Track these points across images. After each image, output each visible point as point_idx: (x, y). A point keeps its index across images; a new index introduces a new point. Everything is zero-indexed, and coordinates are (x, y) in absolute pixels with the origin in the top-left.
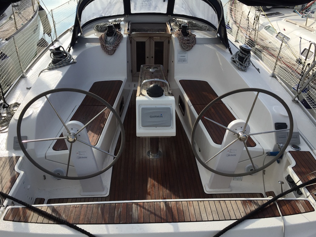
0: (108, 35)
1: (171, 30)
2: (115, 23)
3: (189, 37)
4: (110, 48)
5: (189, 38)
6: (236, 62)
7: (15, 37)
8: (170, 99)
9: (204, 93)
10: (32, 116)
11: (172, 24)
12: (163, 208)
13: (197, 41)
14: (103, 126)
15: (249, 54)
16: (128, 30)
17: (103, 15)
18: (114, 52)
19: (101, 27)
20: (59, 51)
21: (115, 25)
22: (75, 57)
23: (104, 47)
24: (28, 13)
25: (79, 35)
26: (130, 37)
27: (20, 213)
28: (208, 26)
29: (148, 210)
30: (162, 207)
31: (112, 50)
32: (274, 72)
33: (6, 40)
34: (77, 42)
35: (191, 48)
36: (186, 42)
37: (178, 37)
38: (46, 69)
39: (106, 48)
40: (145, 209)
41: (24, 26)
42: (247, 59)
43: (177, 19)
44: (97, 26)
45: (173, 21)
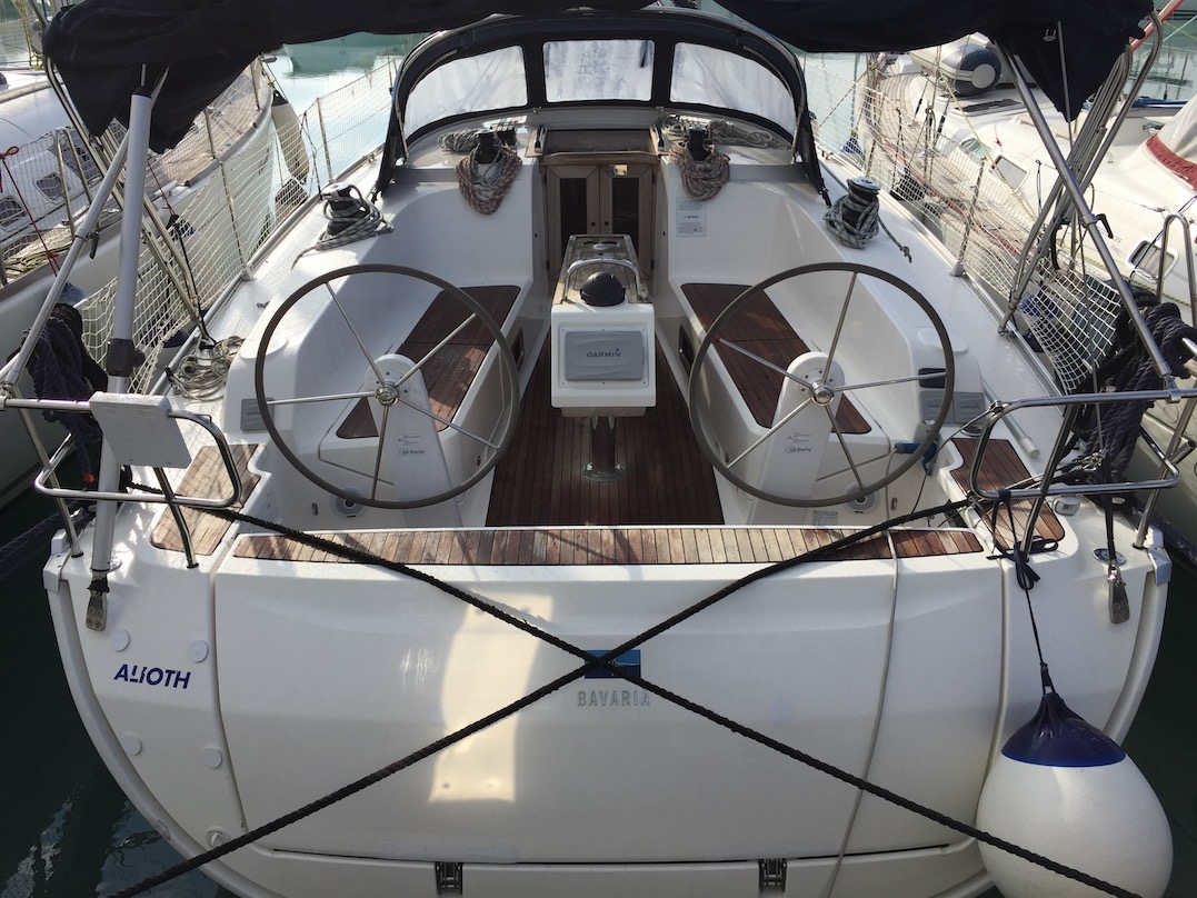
0: (480, 159)
1: (661, 144)
2: (500, 129)
3: (709, 162)
4: (487, 193)
5: (708, 165)
6: (836, 224)
7: (227, 165)
8: (641, 311)
9: (749, 314)
10: (286, 353)
11: (665, 131)
12: (608, 542)
13: (733, 175)
14: (465, 388)
15: (873, 204)
16: (538, 145)
17: (468, 110)
18: (498, 205)
19: (461, 140)
20: (347, 199)
21: (499, 133)
22: (389, 217)
23: (468, 192)
24: (240, 115)
25: (399, 162)
26: (541, 164)
27: (270, 544)
28: (771, 136)
29: (572, 544)
30: (605, 538)
31: (492, 200)
32: (961, 260)
33: (188, 184)
34: (394, 179)
35: (716, 193)
36: (702, 175)
37: (678, 163)
38: (313, 248)
39: (475, 196)
40: (565, 541)
41: (233, 149)
42: (867, 216)
43: (684, 118)
44: (451, 138)
45: (669, 122)
